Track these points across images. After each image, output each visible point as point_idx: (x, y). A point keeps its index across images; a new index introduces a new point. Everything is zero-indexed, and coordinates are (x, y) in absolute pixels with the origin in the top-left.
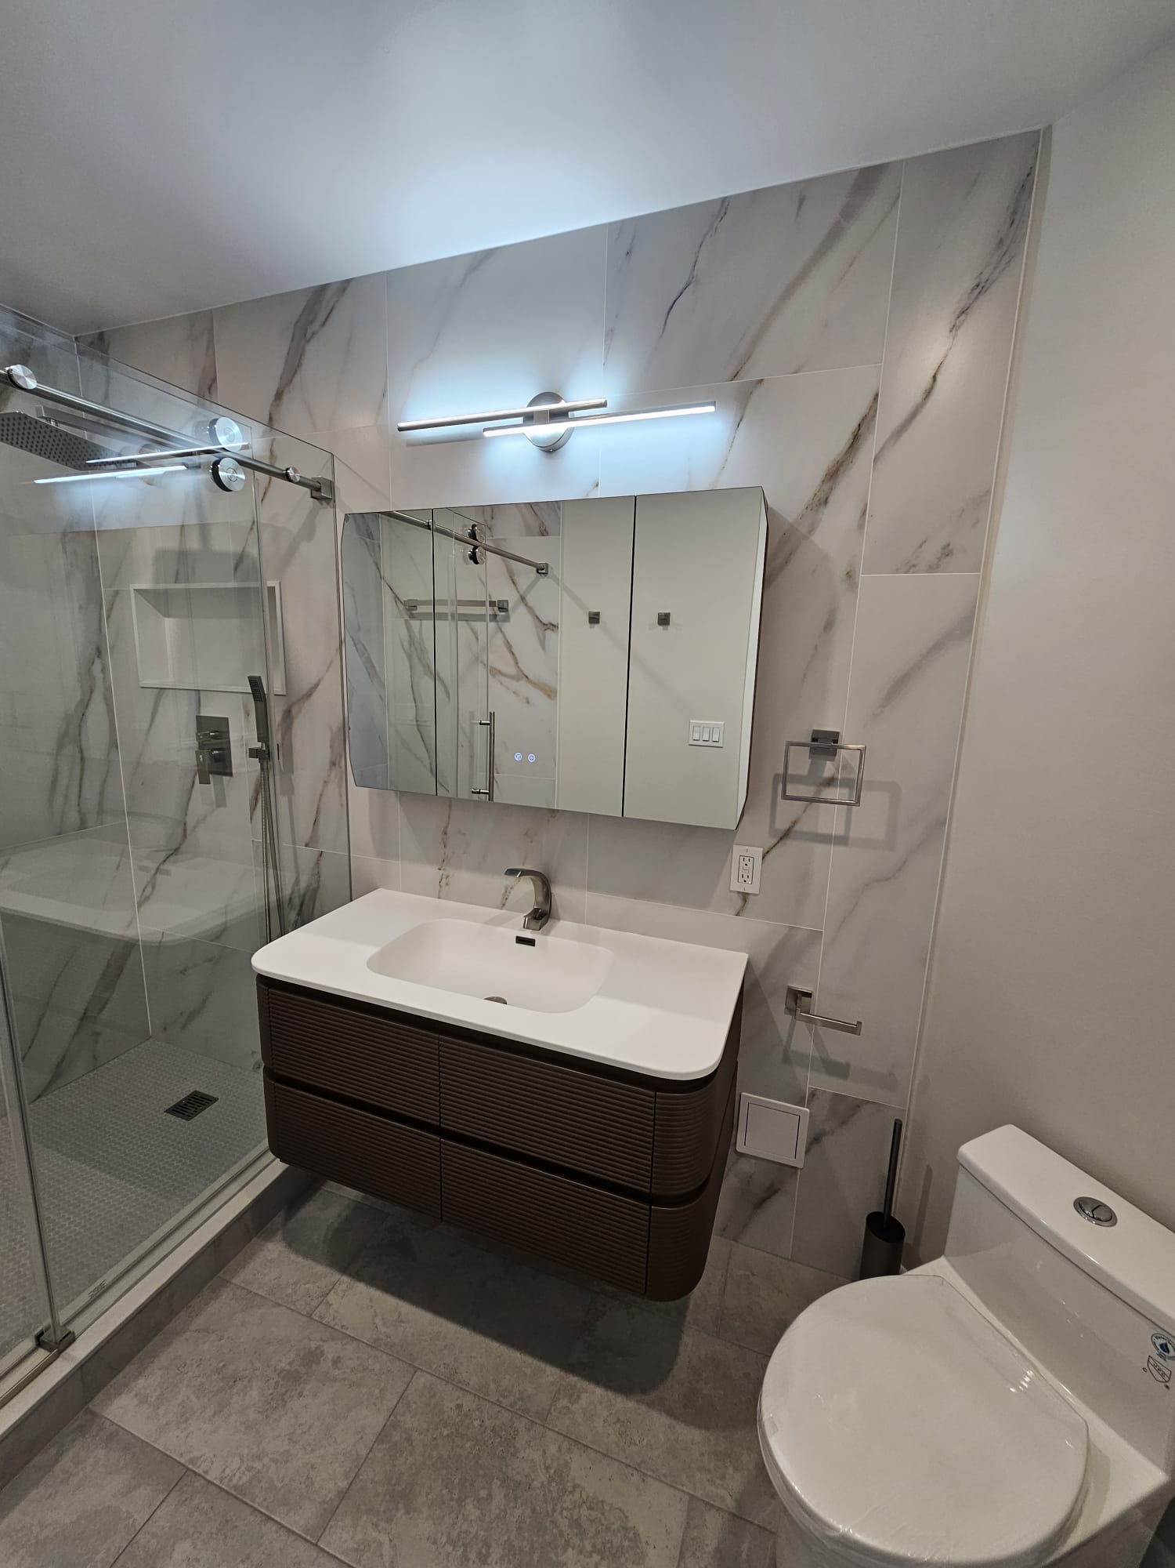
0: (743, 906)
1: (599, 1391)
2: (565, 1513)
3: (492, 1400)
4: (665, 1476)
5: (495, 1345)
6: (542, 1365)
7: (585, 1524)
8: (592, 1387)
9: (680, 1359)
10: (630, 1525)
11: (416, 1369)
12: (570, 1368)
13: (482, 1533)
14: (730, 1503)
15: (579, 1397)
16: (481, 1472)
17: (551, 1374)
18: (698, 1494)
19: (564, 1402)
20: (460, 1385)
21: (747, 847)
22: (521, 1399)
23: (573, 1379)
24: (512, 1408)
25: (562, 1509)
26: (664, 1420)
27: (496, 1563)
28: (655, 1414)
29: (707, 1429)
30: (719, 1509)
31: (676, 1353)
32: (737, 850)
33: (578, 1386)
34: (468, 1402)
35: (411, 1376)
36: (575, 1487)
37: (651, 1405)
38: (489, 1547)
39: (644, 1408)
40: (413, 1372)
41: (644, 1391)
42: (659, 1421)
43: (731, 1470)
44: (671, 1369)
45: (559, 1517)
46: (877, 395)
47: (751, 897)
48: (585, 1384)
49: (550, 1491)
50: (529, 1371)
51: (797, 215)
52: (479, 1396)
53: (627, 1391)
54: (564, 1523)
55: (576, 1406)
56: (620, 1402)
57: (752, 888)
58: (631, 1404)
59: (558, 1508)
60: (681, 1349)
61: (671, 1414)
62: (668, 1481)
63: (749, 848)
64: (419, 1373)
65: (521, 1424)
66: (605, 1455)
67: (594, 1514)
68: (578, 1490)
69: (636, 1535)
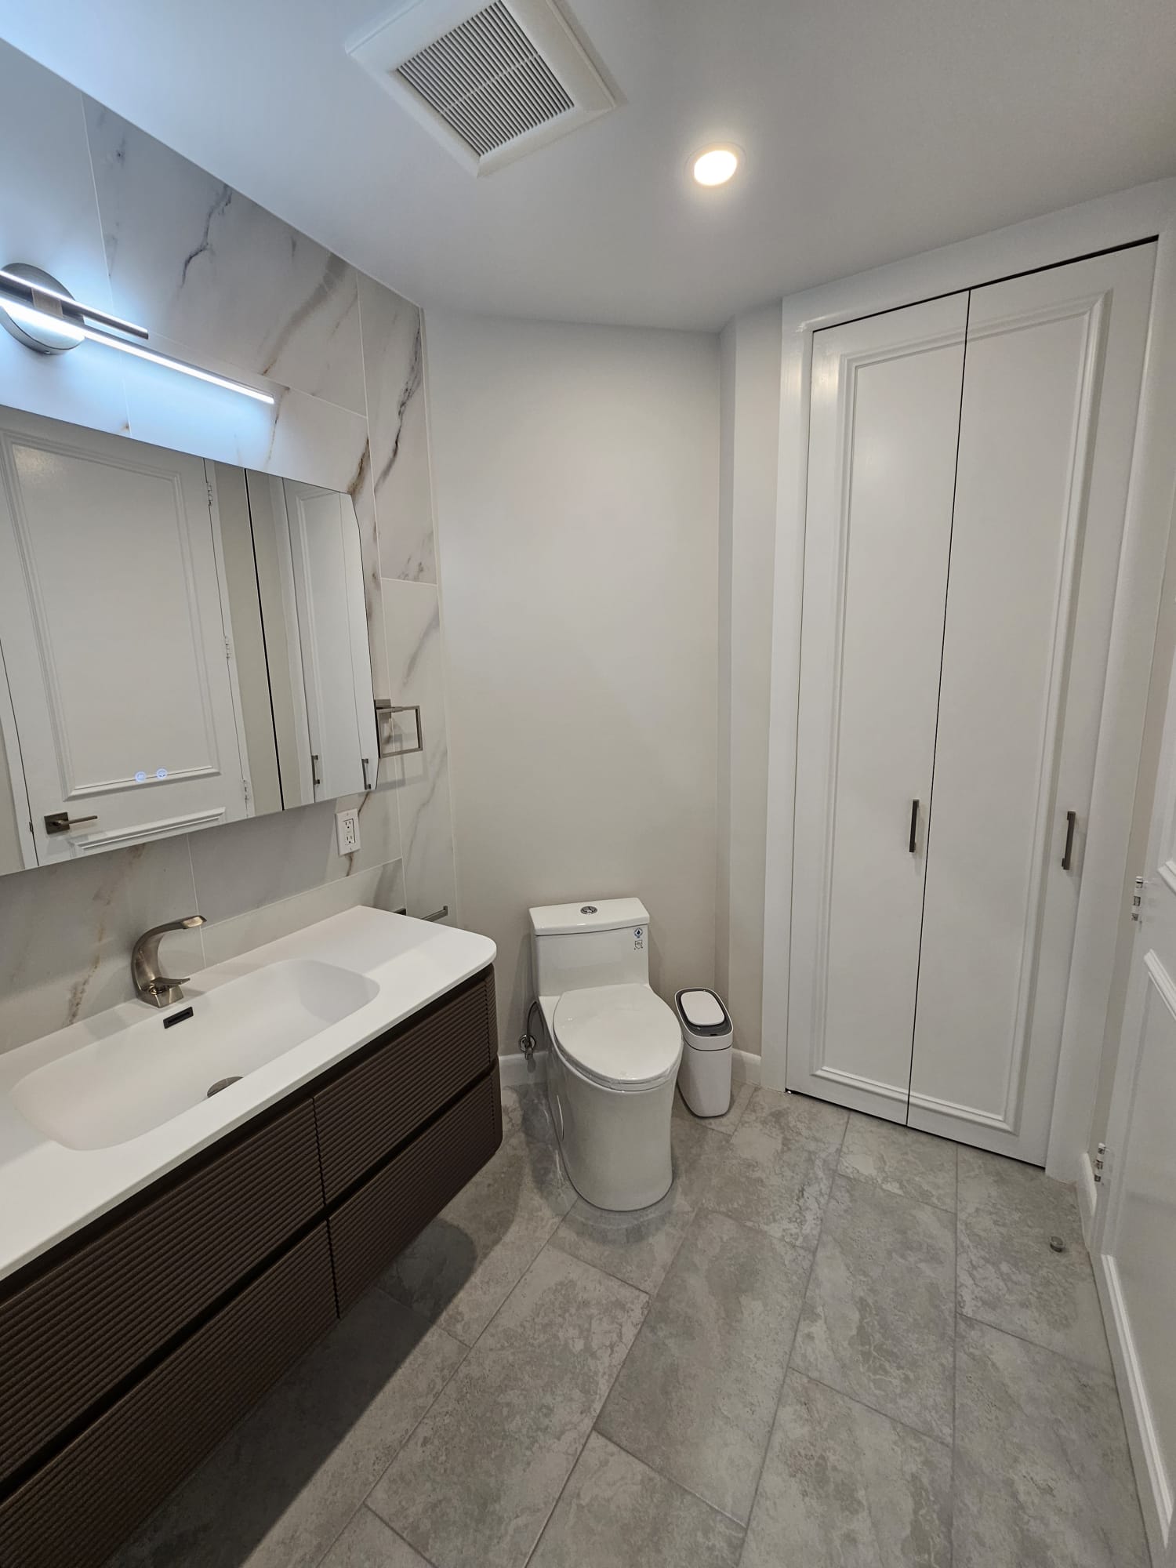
0: (350, 865)
1: (462, 1294)
2: (536, 1336)
3: (432, 1402)
4: (532, 1256)
5: (380, 1398)
6: (422, 1344)
7: (546, 1320)
8: (456, 1301)
9: (462, 1226)
10: (554, 1288)
11: (364, 1504)
12: (433, 1319)
13: (532, 1413)
14: (557, 1220)
15: (460, 1314)
16: (488, 1414)
17: (431, 1338)
18: (547, 1237)
19: (459, 1326)
20: (404, 1442)
21: (346, 812)
22: (442, 1370)
23: (444, 1316)
24: (445, 1380)
25: (533, 1338)
26: (498, 1248)
27: (554, 1399)
28: (492, 1254)
29: (512, 1221)
30: (558, 1227)
31: (457, 1228)
32: (341, 817)
33: (451, 1313)
34: (424, 1431)
35: (369, 1512)
36: (522, 1326)
37: (485, 1255)
38: (543, 1406)
39: (486, 1261)
40: (366, 1509)
41: (474, 1259)
42: (498, 1252)
43: (540, 1214)
44: (466, 1235)
45: (538, 1341)
46: (368, 441)
47: (355, 854)
48: (451, 1306)
49: (519, 1348)
50: (421, 1360)
51: (293, 255)
52: (424, 1418)
53: (469, 1271)
54: (542, 1338)
55: (466, 1318)
56: (475, 1279)
57: (355, 846)
58: (480, 1271)
59: (531, 1341)
60: (455, 1223)
61: (496, 1242)
62: (535, 1254)
63: (349, 812)
64: (369, 1503)
65: (464, 1370)
66: (508, 1297)
67: (542, 1314)
68: (525, 1323)
69: (561, 1284)
